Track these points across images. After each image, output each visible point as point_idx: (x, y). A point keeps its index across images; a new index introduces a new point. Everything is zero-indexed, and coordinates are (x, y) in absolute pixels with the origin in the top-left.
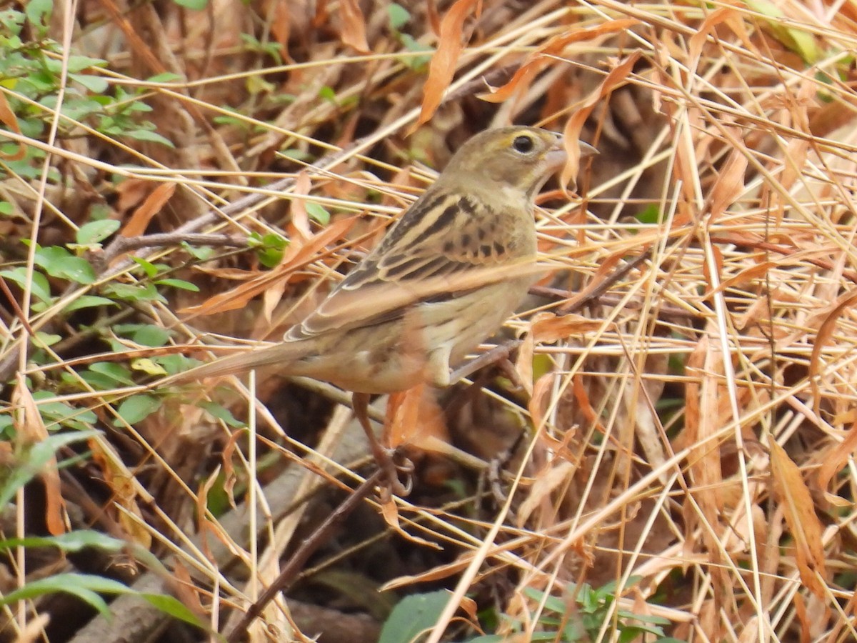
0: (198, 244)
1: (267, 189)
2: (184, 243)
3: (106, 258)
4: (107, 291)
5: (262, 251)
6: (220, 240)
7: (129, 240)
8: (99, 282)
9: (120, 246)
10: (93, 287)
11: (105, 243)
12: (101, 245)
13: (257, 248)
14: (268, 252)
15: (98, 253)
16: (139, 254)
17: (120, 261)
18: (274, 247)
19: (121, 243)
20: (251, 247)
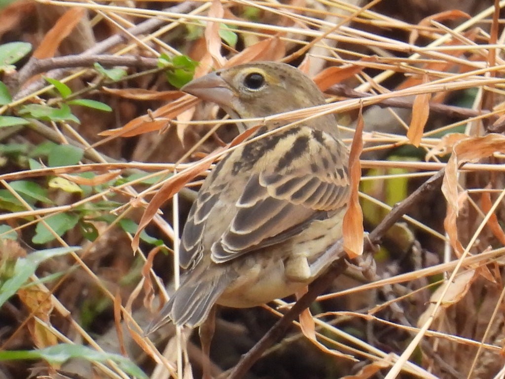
0: (108, 65)
1: (171, 12)
2: (97, 65)
3: (20, 79)
4: (22, 112)
5: (171, 72)
6: (130, 61)
7: (43, 62)
8: (14, 103)
9: (34, 68)
10: (9, 107)
11: (20, 64)
12: (14, 67)
13: (168, 68)
14: (177, 73)
15: (13, 74)
16: (51, 75)
17: (32, 82)
18: (183, 68)
19: (35, 64)
20: (161, 67)
